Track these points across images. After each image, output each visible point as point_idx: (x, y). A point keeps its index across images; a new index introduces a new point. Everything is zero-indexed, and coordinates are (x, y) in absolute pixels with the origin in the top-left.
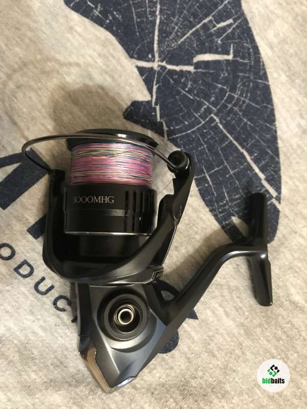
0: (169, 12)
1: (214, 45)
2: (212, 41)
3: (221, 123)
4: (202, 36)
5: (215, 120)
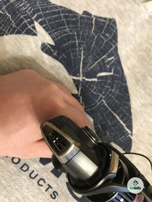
5: (104, 102)
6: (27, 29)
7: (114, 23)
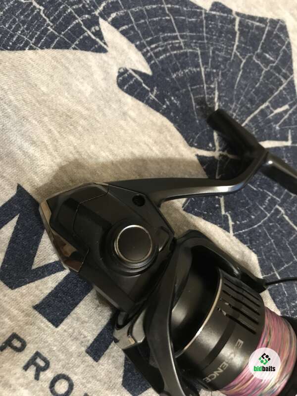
0: (227, 99)
1: (273, 131)
2: (270, 128)
3: (286, 214)
4: (260, 123)
5: (280, 212)
6: (82, 37)
7: (283, 29)
